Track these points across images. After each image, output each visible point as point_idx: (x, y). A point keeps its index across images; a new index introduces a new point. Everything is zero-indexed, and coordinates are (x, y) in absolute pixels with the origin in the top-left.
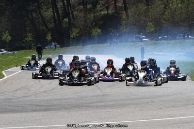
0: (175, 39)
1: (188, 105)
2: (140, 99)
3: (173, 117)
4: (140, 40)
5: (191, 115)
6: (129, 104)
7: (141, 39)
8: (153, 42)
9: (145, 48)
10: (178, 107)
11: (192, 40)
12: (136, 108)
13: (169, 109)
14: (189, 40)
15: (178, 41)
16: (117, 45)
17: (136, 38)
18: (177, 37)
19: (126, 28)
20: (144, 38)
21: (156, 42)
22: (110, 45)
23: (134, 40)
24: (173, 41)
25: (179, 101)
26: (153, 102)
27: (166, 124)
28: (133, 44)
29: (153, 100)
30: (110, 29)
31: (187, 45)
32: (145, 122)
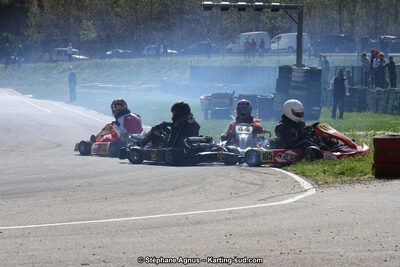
0: (140, 55)
1: (163, 191)
2: (64, 178)
3: (131, 216)
4: (67, 58)
5: (169, 211)
6: (41, 191)
7: (70, 56)
8: (94, 61)
9: (77, 76)
10: (143, 194)
11: (174, 58)
12: (55, 197)
13: (124, 199)
14: (169, 59)
15: (145, 60)
16: (19, 67)
17: (59, 53)
18: (144, 53)
19: (39, 32)
20: (75, 53)
21: (100, 61)
22: (6, 68)
23: (55, 58)
24: (135, 61)
25: (145, 183)
26: (90, 184)
27: (117, 231)
28: (53, 65)
29: (93, 180)
30: (4, 34)
31: (164, 68)
32: (74, 227)
